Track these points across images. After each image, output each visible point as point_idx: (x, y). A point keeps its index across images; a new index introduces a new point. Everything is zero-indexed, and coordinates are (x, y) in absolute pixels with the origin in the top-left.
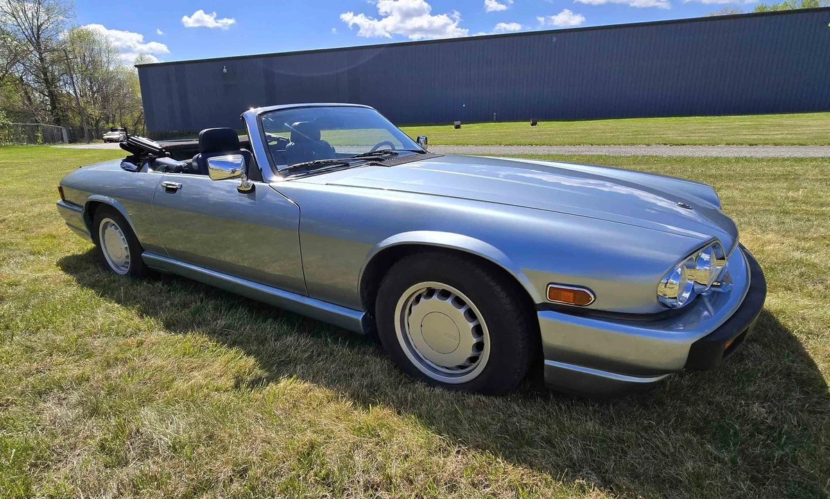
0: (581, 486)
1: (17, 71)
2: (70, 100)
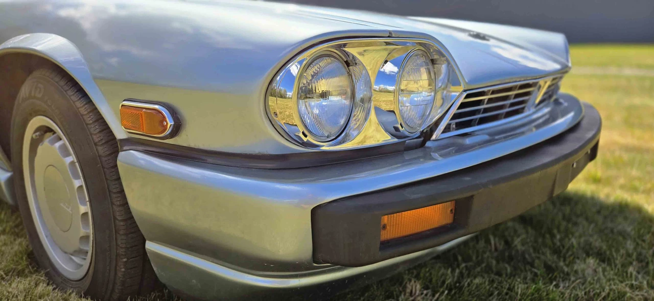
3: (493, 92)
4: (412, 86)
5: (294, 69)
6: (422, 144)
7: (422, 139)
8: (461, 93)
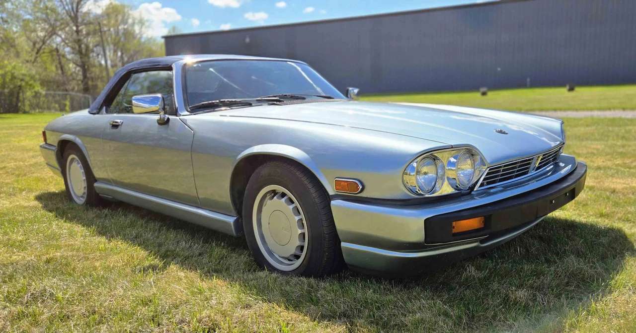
3: (505, 166)
4: (463, 167)
5: (415, 165)
6: (469, 193)
7: (469, 191)
8: (487, 169)
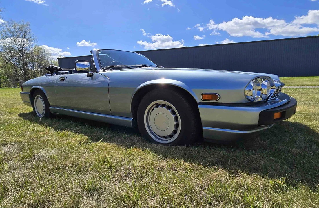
0: (215, 169)
1: (13, 61)
2: (31, 72)
6: (266, 102)
